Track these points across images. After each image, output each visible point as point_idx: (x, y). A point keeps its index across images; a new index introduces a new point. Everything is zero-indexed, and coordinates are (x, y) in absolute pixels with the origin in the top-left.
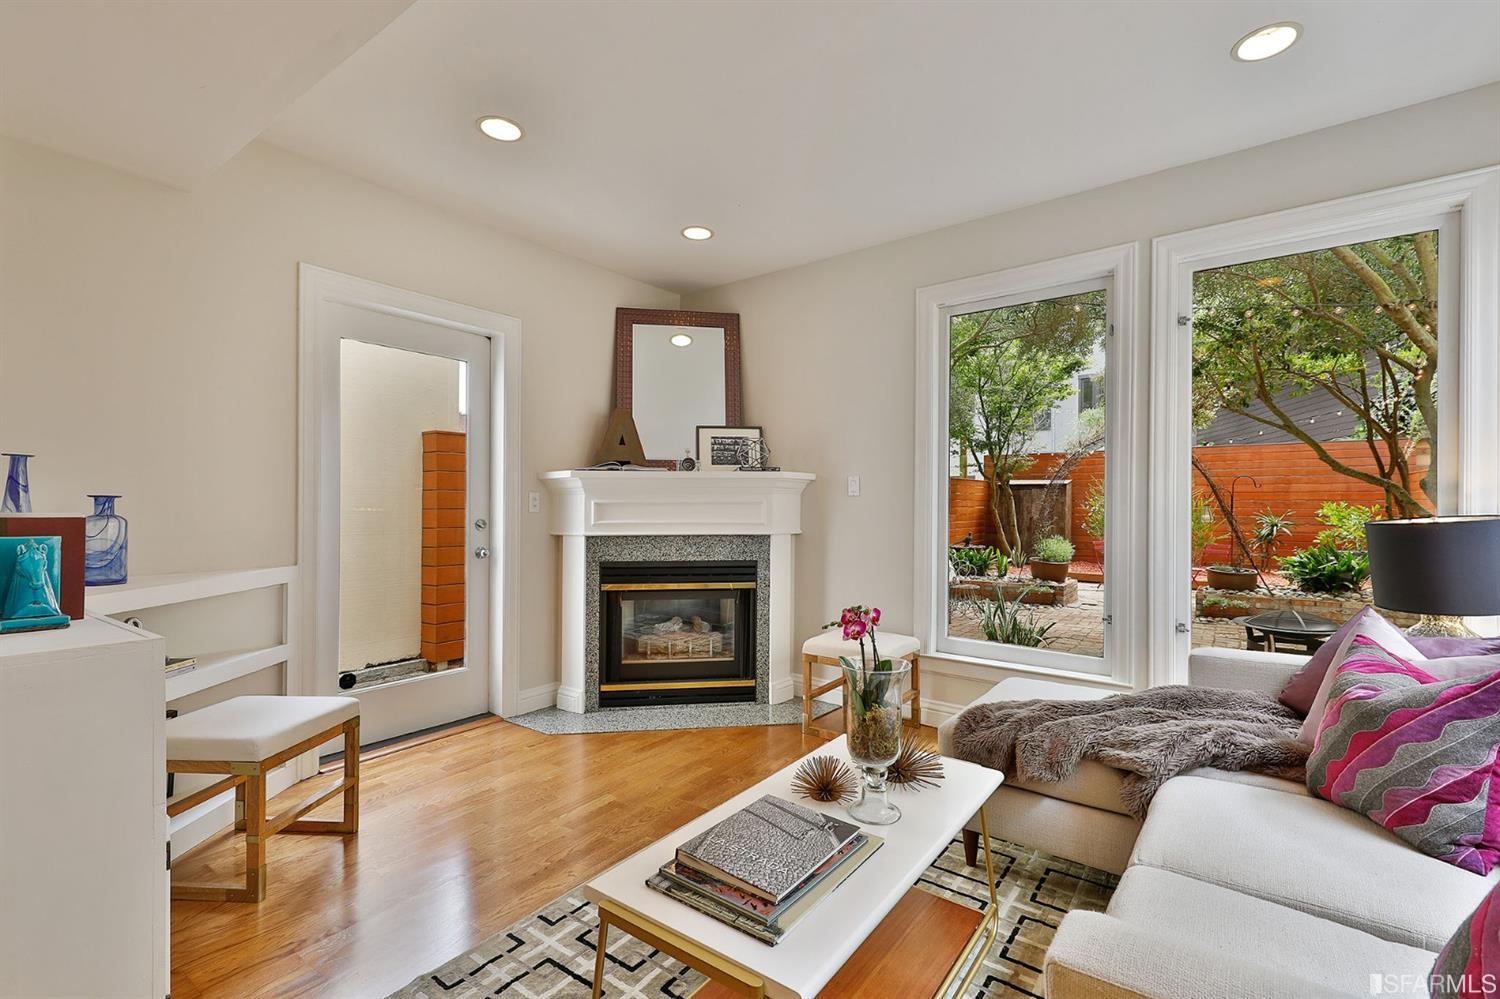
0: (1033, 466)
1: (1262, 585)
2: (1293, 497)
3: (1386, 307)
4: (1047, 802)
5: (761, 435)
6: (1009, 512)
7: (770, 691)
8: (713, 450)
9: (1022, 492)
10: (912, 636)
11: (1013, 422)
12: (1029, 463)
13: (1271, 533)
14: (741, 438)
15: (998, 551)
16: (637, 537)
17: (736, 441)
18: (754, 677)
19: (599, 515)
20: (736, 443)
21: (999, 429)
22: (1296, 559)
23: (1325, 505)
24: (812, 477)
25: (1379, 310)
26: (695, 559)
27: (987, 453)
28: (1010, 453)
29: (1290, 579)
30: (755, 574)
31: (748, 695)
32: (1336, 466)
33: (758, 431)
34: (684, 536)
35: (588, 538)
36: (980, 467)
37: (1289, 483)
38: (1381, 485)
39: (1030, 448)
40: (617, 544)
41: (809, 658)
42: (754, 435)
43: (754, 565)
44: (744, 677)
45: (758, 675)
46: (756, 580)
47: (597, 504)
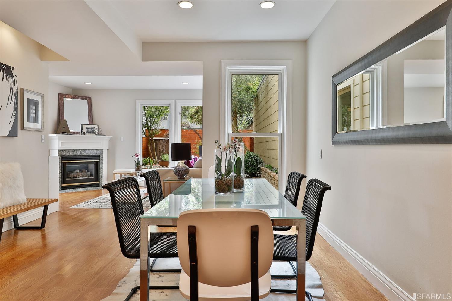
0: (160, 133)
5: (98, 126)
6: (153, 148)
8: (86, 130)
9: (157, 141)
11: (155, 120)
12: (159, 132)
15: (150, 159)
16: (71, 150)
17: (92, 128)
18: (99, 181)
19: (61, 145)
21: (150, 121)
24: (112, 137)
26: (85, 155)
27: (146, 128)
28: (154, 129)
30: (99, 158)
31: (98, 185)
33: (97, 126)
35: (58, 150)
36: (144, 133)
39: (160, 128)
40: (66, 152)
41: (115, 174)
42: (96, 127)
43: (99, 156)
44: (97, 181)
45: (100, 181)
46: (99, 160)
47: (61, 142)
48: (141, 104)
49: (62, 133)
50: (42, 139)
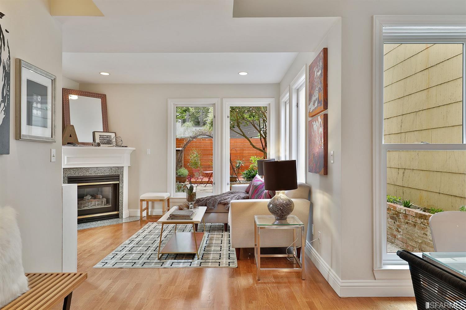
1: (238, 180)
2: (244, 155)
3: (262, 112)
4: (212, 214)
5: (115, 135)
7: (124, 214)
8: (100, 139)
10: (167, 192)
13: (239, 166)
14: (109, 136)
16: (81, 168)
19: (67, 162)
20: (107, 137)
22: (245, 172)
23: (252, 157)
24: (134, 149)
25: (261, 112)
26: (100, 175)
29: (244, 178)
30: (119, 179)
31: (117, 216)
32: (254, 147)
34: (96, 167)
35: (64, 169)
37: (243, 150)
38: (262, 152)
40: (74, 171)
41: (142, 200)
42: (113, 135)
43: (118, 176)
44: (115, 211)
45: (120, 210)
46: (119, 181)
47: (67, 157)
48: (174, 104)
49: (68, 143)
50: (52, 155)
